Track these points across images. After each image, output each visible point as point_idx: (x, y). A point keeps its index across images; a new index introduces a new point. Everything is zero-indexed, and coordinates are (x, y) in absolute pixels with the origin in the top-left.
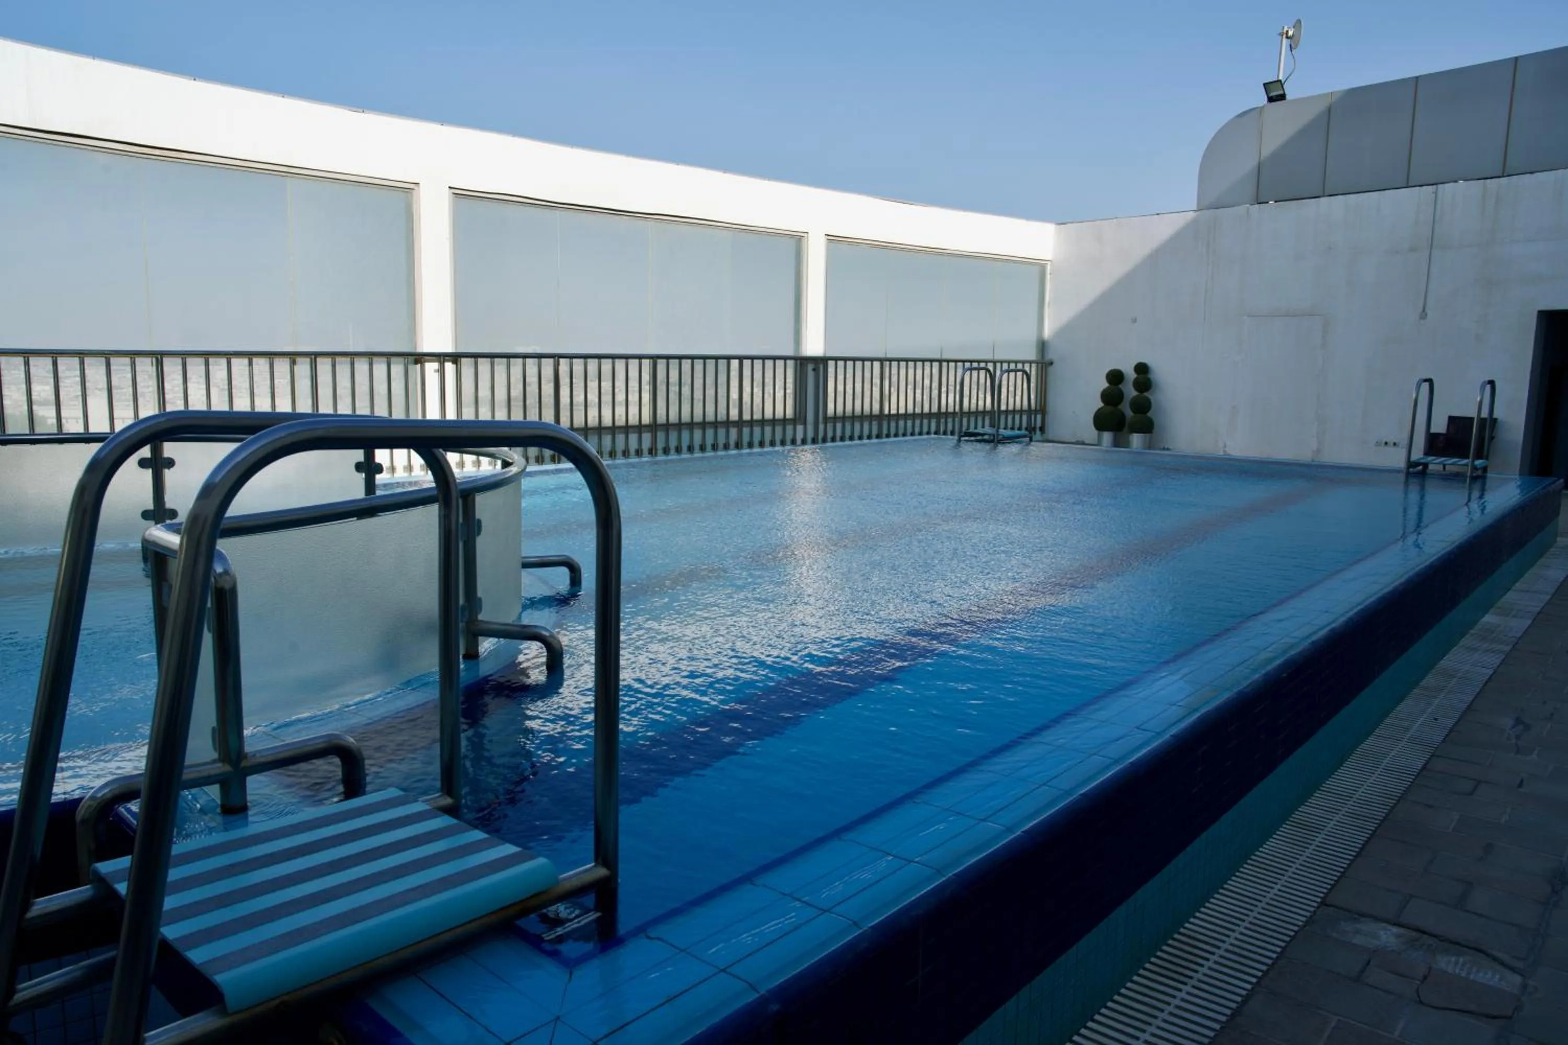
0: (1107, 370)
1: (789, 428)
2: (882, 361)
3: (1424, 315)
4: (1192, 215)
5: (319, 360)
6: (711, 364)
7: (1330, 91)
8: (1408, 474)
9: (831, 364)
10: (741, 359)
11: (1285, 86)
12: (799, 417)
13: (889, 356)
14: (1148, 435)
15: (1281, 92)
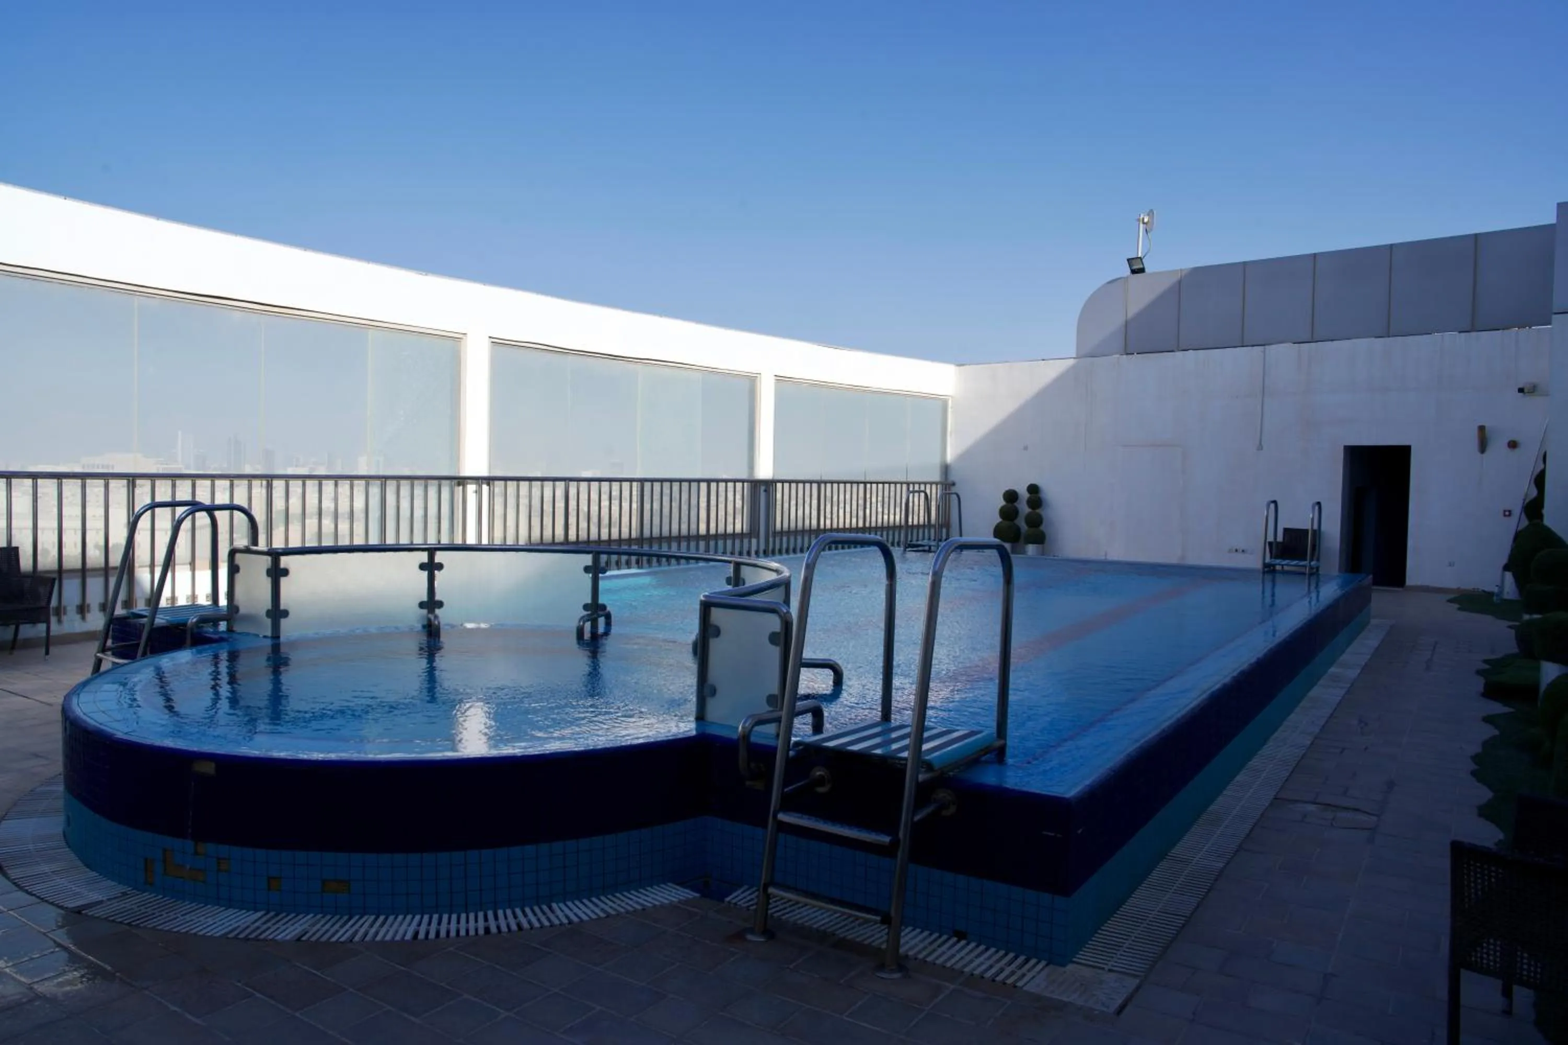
0: (1003, 491)
1: (746, 541)
2: (819, 483)
3: (1260, 447)
4: (1071, 362)
5: (388, 482)
6: (685, 485)
7: (1179, 268)
8: (1264, 573)
9: (779, 485)
10: (708, 481)
11: (1144, 260)
12: (753, 532)
13: (825, 478)
14: (1040, 546)
15: (1141, 266)
